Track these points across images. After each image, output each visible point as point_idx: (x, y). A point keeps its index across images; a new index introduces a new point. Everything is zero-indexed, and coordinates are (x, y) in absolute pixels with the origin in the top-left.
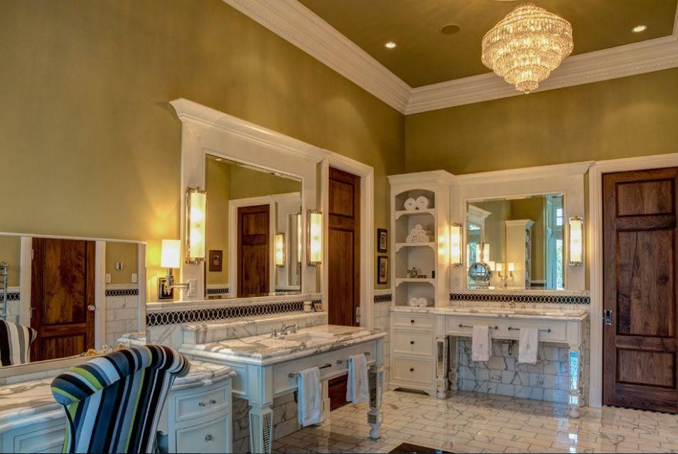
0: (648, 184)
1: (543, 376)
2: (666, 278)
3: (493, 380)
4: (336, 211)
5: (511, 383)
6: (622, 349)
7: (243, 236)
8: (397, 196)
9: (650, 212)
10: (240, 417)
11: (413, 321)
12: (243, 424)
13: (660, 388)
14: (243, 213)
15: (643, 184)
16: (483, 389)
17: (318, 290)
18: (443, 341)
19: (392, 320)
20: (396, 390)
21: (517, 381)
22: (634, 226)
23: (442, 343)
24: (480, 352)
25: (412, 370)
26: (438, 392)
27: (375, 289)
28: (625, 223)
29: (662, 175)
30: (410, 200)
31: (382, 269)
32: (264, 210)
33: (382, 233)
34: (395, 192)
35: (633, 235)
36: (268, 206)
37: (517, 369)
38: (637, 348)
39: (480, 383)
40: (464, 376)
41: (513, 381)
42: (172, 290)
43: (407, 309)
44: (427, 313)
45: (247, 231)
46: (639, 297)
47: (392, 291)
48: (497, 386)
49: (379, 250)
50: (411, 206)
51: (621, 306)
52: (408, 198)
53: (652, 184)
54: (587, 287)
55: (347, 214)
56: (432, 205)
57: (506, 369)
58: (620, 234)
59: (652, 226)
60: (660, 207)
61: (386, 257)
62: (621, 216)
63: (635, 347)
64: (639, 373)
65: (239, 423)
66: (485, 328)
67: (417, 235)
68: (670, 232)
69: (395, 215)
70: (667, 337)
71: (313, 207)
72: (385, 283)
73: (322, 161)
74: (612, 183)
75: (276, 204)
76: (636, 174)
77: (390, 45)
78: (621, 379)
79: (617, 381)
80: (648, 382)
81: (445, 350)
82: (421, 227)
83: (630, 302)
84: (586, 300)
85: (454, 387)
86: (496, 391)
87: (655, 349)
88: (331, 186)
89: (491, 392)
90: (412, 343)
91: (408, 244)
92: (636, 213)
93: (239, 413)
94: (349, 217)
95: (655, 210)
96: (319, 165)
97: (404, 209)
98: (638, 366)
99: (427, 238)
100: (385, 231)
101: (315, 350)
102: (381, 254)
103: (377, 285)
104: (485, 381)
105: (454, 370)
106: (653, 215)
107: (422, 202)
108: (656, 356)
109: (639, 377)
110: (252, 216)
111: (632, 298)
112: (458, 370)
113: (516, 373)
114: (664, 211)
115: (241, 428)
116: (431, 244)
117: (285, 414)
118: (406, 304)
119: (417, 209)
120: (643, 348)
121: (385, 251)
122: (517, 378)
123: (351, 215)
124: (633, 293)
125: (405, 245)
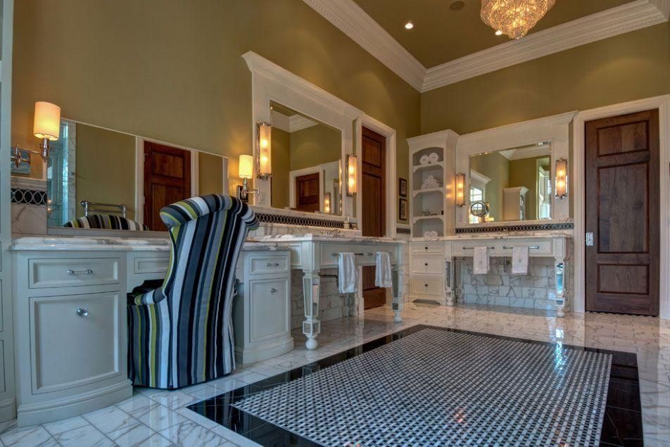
0: (625, 126)
1: (533, 289)
2: (641, 204)
3: (492, 294)
4: (368, 160)
5: (507, 296)
6: (602, 265)
7: (300, 198)
8: (414, 155)
9: (627, 150)
10: (297, 299)
11: (426, 248)
12: (299, 305)
13: (636, 295)
14: (300, 181)
15: (621, 127)
16: (484, 301)
17: (355, 215)
18: (451, 261)
19: (410, 248)
20: (415, 301)
21: (512, 294)
22: (612, 163)
23: (449, 263)
24: (480, 268)
25: (426, 285)
26: (447, 301)
27: (397, 222)
28: (604, 162)
29: (638, 119)
30: (424, 157)
31: (402, 209)
32: (315, 177)
33: (403, 182)
34: (412, 152)
35: (612, 170)
36: (317, 174)
37: (512, 285)
38: (616, 263)
39: (481, 297)
40: (468, 291)
41: (508, 294)
42: (247, 195)
43: (422, 239)
44: (438, 240)
45: (303, 194)
46: (617, 221)
47: (411, 226)
48: (495, 299)
49: (401, 194)
50: (425, 161)
51: (601, 229)
52: (422, 155)
53: (628, 126)
54: (571, 215)
55: (376, 164)
56: (441, 159)
57: (502, 285)
58: (601, 170)
59: (629, 162)
60: (637, 143)
61: (406, 200)
62: (601, 156)
63: (613, 263)
64: (617, 284)
65: (297, 303)
66: (484, 248)
67: (429, 183)
68: (645, 165)
69: (413, 169)
70: (642, 253)
71: (351, 152)
72: (405, 220)
73: (357, 119)
74: (592, 128)
75: (324, 171)
76: (615, 119)
77: (409, 26)
78: (601, 290)
79: (599, 291)
80: (625, 291)
81: (452, 268)
82: (432, 177)
83: (609, 225)
84: (570, 226)
85: (460, 300)
86: (495, 302)
87: (631, 263)
88: (364, 142)
89: (490, 303)
90: (426, 264)
91: (423, 190)
92: (615, 152)
93: (296, 296)
94: (376, 167)
95: (632, 148)
96: (354, 122)
97: (420, 164)
98: (616, 279)
99: (438, 184)
100: (405, 180)
101: (351, 239)
102: (402, 198)
103: (399, 220)
104: (485, 295)
105: (460, 287)
106: (631, 152)
107: (434, 157)
108: (632, 268)
109: (617, 286)
110: (307, 182)
111: (611, 221)
112: (463, 287)
113: (511, 288)
114: (640, 148)
115: (298, 307)
116: (440, 189)
117: (330, 303)
118: (421, 235)
119: (430, 163)
120: (621, 262)
121: (405, 196)
122: (512, 291)
123: (379, 165)
124: (611, 218)
125: (420, 191)
